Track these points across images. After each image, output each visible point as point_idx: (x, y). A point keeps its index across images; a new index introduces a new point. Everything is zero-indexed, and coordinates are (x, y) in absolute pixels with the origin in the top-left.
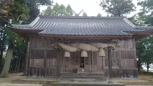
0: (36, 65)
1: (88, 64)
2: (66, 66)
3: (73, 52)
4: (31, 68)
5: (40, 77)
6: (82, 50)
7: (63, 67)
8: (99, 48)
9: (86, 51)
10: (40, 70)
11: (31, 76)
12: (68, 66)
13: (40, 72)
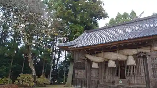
0: (80, 76)
1: (129, 75)
2: (105, 78)
3: (101, 63)
4: (76, 79)
5: (83, 87)
6: (109, 60)
7: (102, 78)
8: (128, 56)
9: (113, 60)
10: (83, 80)
11: (76, 86)
12: (108, 77)
13: (83, 82)
